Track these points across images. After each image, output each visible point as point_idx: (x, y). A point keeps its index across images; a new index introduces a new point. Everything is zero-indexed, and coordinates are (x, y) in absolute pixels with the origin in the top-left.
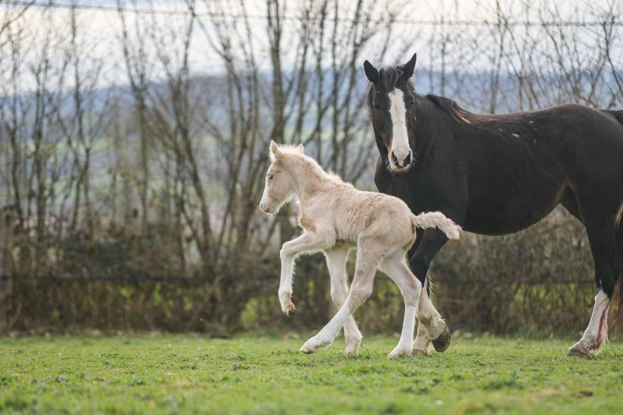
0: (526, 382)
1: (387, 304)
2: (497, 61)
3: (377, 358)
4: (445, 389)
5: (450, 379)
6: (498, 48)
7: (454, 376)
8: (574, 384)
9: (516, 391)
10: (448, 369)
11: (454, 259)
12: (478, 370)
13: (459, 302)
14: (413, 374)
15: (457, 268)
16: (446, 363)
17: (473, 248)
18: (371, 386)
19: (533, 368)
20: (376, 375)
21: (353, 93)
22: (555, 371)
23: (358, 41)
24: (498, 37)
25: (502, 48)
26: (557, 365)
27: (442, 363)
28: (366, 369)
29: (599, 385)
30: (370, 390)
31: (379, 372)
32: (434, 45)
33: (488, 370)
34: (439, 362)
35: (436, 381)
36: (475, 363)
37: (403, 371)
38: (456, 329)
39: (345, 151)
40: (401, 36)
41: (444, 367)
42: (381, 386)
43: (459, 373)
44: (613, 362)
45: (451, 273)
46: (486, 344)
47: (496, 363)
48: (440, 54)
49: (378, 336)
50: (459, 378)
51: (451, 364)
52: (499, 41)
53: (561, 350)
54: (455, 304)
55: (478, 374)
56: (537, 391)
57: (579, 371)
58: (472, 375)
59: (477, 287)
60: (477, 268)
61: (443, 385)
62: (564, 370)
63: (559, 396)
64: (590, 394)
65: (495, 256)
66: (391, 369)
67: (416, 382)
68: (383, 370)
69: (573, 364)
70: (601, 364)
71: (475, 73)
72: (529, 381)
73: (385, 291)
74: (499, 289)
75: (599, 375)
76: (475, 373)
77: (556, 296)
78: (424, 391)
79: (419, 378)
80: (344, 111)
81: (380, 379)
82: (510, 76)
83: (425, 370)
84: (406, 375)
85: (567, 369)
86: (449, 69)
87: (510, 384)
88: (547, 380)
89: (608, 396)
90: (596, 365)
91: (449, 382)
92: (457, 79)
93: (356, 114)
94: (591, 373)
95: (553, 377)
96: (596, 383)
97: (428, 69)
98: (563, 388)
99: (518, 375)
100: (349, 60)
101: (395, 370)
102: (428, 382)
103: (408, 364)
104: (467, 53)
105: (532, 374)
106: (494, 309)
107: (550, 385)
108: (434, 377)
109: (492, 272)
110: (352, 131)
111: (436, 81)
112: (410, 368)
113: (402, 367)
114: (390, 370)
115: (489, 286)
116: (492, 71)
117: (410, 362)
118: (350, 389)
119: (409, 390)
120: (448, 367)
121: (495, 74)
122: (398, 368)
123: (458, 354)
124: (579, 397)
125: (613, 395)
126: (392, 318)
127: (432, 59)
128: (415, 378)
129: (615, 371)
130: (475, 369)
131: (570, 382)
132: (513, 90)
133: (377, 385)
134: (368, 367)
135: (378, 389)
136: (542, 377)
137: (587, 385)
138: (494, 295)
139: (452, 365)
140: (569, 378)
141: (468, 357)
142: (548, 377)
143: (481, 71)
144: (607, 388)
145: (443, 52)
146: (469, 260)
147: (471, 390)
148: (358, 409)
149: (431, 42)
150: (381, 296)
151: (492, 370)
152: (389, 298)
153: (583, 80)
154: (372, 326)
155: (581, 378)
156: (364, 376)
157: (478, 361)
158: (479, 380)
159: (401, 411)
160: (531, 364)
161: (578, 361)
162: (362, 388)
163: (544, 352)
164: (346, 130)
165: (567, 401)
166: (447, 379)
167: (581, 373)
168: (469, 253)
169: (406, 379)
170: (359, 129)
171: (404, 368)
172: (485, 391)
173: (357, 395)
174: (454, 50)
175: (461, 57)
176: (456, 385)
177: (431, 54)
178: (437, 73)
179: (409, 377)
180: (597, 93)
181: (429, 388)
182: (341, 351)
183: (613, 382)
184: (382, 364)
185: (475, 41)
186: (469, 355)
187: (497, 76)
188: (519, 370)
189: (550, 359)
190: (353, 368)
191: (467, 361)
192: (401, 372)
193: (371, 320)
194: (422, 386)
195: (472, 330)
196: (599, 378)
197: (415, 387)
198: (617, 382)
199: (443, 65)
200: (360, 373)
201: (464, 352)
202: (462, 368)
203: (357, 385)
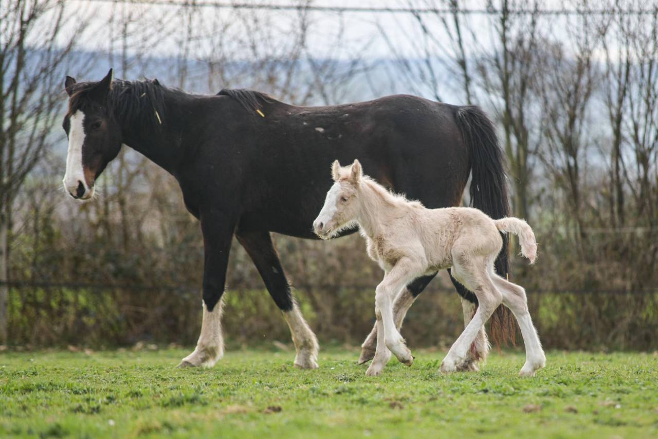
0: (210, 398)
1: (60, 313)
2: (185, 45)
3: (45, 375)
4: (120, 407)
5: (127, 396)
6: (185, 30)
7: (131, 392)
8: (262, 399)
9: (198, 408)
10: (126, 385)
11: (138, 263)
12: (158, 385)
13: (142, 310)
14: (85, 391)
15: (141, 273)
16: (124, 378)
17: (159, 250)
18: (36, 406)
19: (219, 382)
20: (42, 393)
21: (21, 76)
22: (243, 384)
23: (26, 18)
24: (186, 17)
25: (190, 31)
26: (246, 378)
27: (119, 378)
28: (31, 387)
29: (289, 399)
30: (34, 410)
31: (45, 390)
32: (114, 25)
33: (170, 385)
34: (116, 377)
35: (110, 399)
36: (156, 378)
37: (73, 388)
38: (139, 340)
39: (13, 141)
40: (76, 13)
41: (121, 383)
42: (47, 406)
43: (137, 390)
44: (306, 374)
45: (134, 278)
46: (172, 357)
47: (180, 378)
48: (121, 35)
49: (50, 349)
50: (136, 394)
51: (129, 379)
52: (186, 23)
53: (252, 362)
54: (137, 313)
55: (158, 389)
56: (222, 407)
57: (269, 384)
58: (152, 392)
59: (163, 294)
60: (164, 273)
61: (118, 402)
62: (253, 383)
63: (245, 412)
64: (279, 410)
65: (183, 259)
66: (60, 386)
67: (88, 400)
68: (50, 388)
69: (264, 376)
70: (294, 376)
71: (160, 57)
72: (214, 397)
73: (58, 299)
74: (187, 296)
75: (290, 388)
76: (154, 389)
77: (249, 303)
78: (97, 410)
79: (91, 396)
80: (11, 95)
81: (46, 398)
82: (199, 62)
83: (100, 386)
84: (76, 393)
85: (256, 383)
86: (131, 52)
87: (192, 401)
88: (234, 395)
89: (298, 410)
90: (288, 377)
91: (126, 400)
92: (140, 63)
93: (24, 100)
94: (281, 386)
95: (241, 391)
96: (286, 397)
97: (108, 52)
98: (250, 403)
99: (202, 390)
100: (16, 38)
101: (64, 387)
102: (101, 399)
103: (80, 380)
104: (151, 35)
105: (218, 389)
106: (182, 318)
107: (236, 400)
108: (108, 394)
109: (180, 277)
110: (20, 118)
111: (117, 65)
112: (81, 385)
113: (72, 384)
114: (58, 387)
115: (176, 293)
116: (179, 56)
117: (82, 378)
118: (9, 409)
119: (79, 409)
120: (126, 382)
121: (183, 59)
122: (68, 384)
123: (138, 367)
124: (267, 413)
125: (304, 409)
126: (66, 328)
127: (112, 41)
128: (86, 396)
129: (307, 383)
130: (155, 384)
131: (258, 397)
132: (201, 78)
133: (41, 404)
134: (33, 385)
135: (43, 408)
136: (228, 392)
137: (277, 399)
138: (182, 303)
139: (130, 381)
140: (258, 392)
141: (149, 371)
142: (236, 392)
143: (167, 55)
144: (297, 403)
145: (125, 34)
146: (154, 264)
147: (149, 407)
148: (17, 432)
149: (111, 20)
150: (54, 304)
151: (176, 384)
152: (64, 307)
153: (278, 69)
154: (43, 338)
155: (271, 393)
156: (28, 395)
157: (160, 375)
158: (159, 396)
159: (67, 433)
160: (218, 378)
161: (269, 373)
162: (24, 408)
163: (233, 365)
164: (13, 117)
165: (253, 417)
166: (123, 396)
167: (271, 387)
168: (155, 256)
169: (77, 397)
170: (29, 117)
171: (75, 385)
172: (164, 409)
173: (17, 416)
174: (136, 31)
175: (145, 40)
176: (132, 403)
177: (110, 36)
178: (118, 56)
179: (81, 394)
180: (293, 82)
181: (102, 406)
182: (4, 367)
183: (304, 395)
184: (50, 381)
185: (160, 22)
186: (150, 369)
187: (185, 61)
188: (204, 384)
189: (239, 372)
190: (15, 385)
191: (147, 376)
192: (72, 389)
193: (42, 331)
194: (94, 405)
195: (157, 341)
196: (289, 392)
197: (85, 406)
198: (308, 395)
199: (125, 47)
200: (23, 391)
201: (146, 366)
202: (141, 384)
203: (18, 405)
